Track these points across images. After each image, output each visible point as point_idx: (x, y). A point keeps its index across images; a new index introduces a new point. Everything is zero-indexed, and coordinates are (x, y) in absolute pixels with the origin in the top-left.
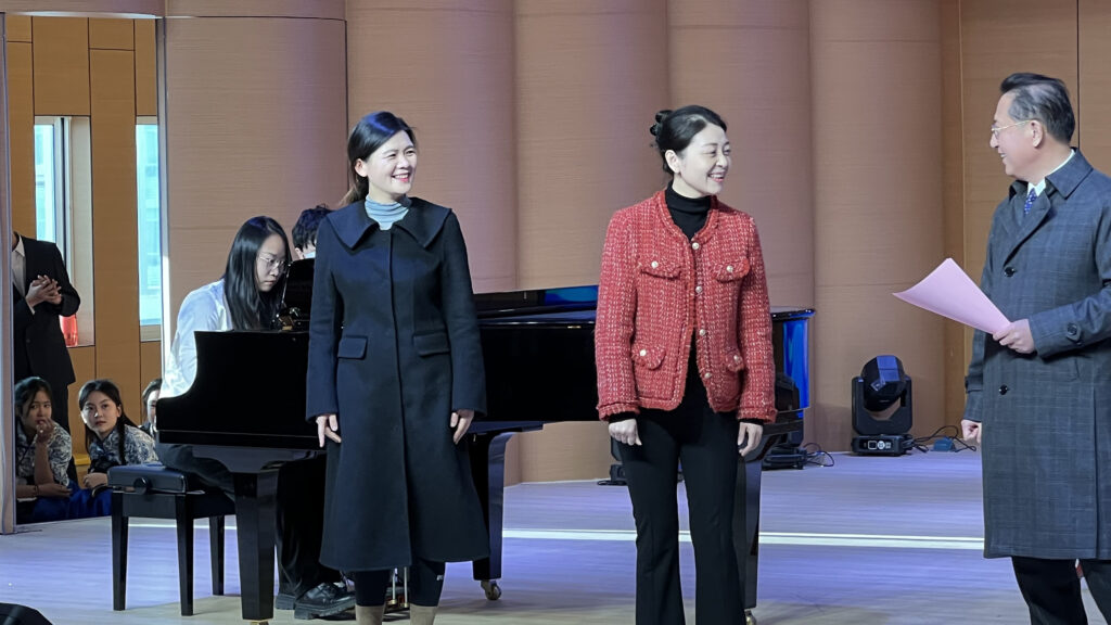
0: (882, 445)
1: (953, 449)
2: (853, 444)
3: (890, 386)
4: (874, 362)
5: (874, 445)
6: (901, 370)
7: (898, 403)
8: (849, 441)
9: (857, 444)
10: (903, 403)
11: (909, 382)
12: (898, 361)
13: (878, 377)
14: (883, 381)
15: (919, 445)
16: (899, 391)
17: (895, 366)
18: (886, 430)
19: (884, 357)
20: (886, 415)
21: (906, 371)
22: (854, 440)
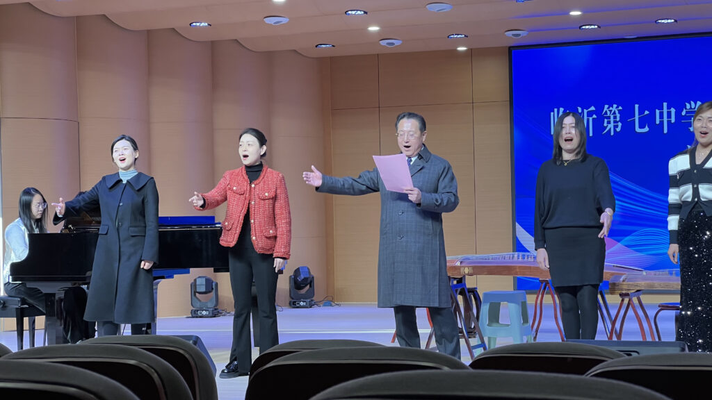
0: (302, 303)
1: (331, 305)
2: (290, 304)
3: (306, 279)
4: (298, 269)
5: (298, 304)
6: (309, 272)
7: (308, 286)
8: (288, 302)
9: (292, 303)
10: (310, 286)
11: (313, 277)
12: (308, 269)
13: (300, 275)
14: (302, 277)
15: (316, 304)
16: (309, 281)
17: (307, 270)
18: (304, 297)
19: (303, 267)
20: (303, 291)
21: (312, 273)
22: (290, 302)
